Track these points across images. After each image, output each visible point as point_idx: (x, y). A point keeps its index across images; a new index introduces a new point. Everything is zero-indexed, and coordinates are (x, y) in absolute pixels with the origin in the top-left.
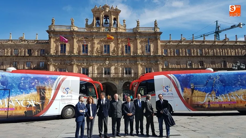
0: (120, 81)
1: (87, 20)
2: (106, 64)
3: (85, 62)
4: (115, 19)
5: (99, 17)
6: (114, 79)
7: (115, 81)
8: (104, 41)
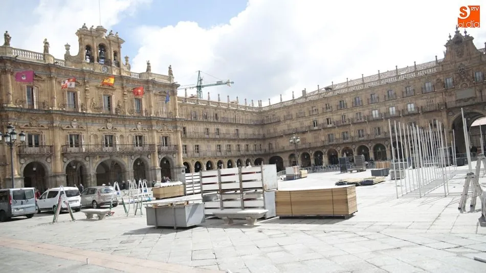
0: (130, 158)
1: (68, 47)
2: (109, 128)
3: (74, 123)
4: (115, 54)
5: (92, 45)
6: (122, 154)
7: (122, 157)
8: (102, 88)
